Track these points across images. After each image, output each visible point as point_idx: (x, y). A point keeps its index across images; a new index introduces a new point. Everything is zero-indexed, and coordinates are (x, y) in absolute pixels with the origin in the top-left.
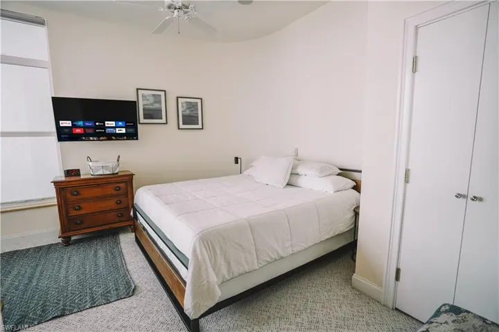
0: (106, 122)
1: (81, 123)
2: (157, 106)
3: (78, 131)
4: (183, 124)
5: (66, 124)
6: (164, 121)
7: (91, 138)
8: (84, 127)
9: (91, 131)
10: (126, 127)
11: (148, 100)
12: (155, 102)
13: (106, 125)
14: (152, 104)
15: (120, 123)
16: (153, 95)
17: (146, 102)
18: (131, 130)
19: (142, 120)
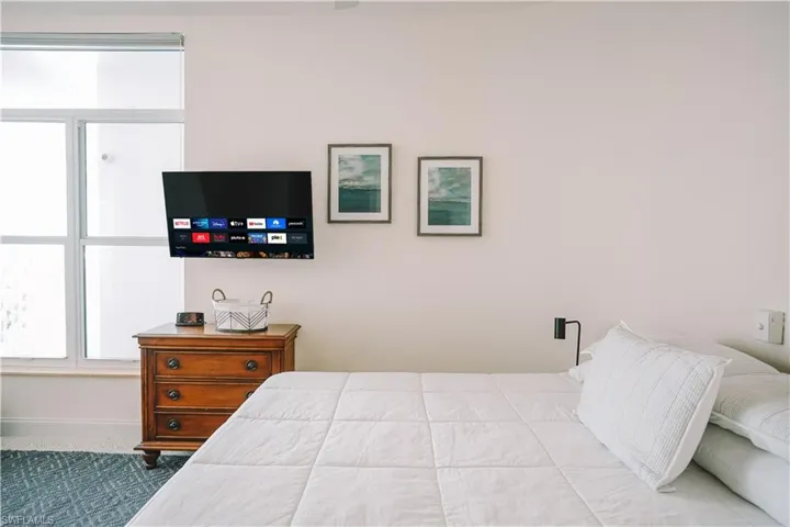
0: (249, 220)
1: (204, 223)
2: (369, 181)
3: (201, 238)
4: (431, 222)
5: (183, 224)
6: (383, 215)
7: (222, 254)
8: (211, 231)
9: (220, 239)
10: (288, 230)
11: (351, 169)
12: (367, 173)
13: (249, 227)
14: (359, 178)
15: (276, 222)
16: (364, 157)
17: (347, 174)
18: (299, 238)
19: (336, 215)
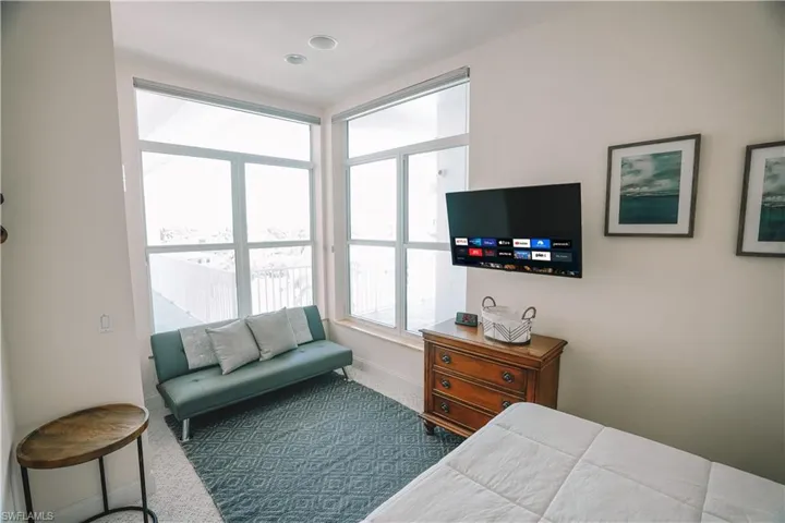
0: (515, 241)
1: (478, 242)
3: (475, 252)
5: (462, 242)
7: (492, 265)
8: (483, 248)
9: (491, 254)
10: (552, 250)
11: (638, 172)
13: (515, 245)
14: (648, 182)
15: (541, 242)
16: (655, 156)
17: (630, 179)
18: (564, 257)
19: (615, 227)
